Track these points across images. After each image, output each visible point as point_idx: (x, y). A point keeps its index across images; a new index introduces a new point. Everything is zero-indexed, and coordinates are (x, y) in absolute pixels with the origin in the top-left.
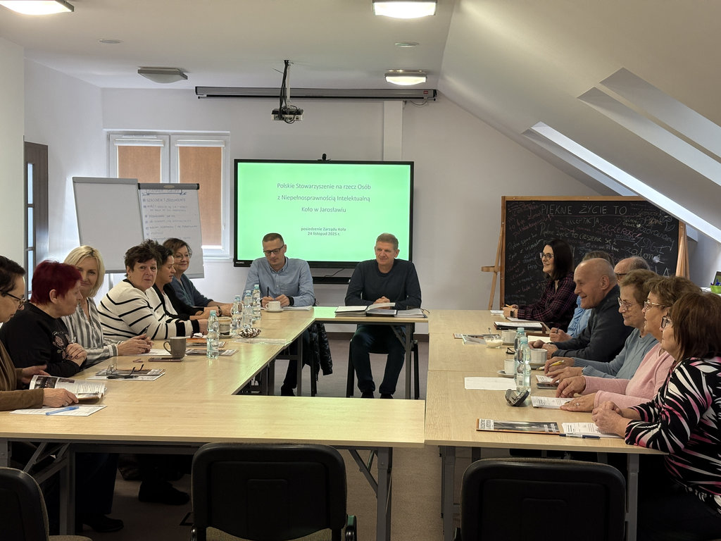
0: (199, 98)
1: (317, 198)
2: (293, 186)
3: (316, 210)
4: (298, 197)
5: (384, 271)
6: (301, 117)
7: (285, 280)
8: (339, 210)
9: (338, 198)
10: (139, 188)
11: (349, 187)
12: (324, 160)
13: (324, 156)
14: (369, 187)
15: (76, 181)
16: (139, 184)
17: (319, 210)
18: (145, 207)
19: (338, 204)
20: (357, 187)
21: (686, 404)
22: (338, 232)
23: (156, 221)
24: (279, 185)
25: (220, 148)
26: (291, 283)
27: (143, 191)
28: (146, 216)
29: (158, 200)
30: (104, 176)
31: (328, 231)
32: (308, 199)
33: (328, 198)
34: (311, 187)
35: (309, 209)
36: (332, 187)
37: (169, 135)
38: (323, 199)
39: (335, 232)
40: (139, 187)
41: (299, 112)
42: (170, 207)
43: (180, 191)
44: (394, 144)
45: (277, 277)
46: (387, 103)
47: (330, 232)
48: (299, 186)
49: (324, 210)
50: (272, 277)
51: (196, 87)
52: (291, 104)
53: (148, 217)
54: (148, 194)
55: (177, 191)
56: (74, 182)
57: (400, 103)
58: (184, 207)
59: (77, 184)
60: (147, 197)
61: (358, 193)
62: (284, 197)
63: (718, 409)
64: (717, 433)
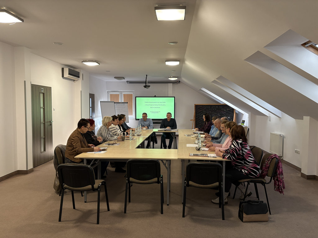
0: (128, 83)
1: (154, 105)
2: (148, 102)
3: (154, 108)
4: (149, 105)
5: (168, 121)
6: (150, 87)
7: (147, 123)
8: (159, 108)
12: (155, 97)
13: (155, 96)
14: (165, 102)
15: (101, 102)
18: (116, 107)
19: (159, 106)
20: (162, 102)
21: (236, 149)
23: (118, 110)
24: (145, 102)
25: (132, 94)
28: (116, 109)
29: (119, 106)
30: (107, 101)
31: (156, 112)
32: (152, 105)
33: (156, 105)
34: (152, 102)
35: (152, 107)
36: (157, 102)
37: (121, 92)
39: (158, 112)
40: (115, 103)
41: (149, 86)
42: (121, 107)
43: (123, 104)
44: (170, 93)
45: (145, 123)
46: (169, 84)
48: (150, 102)
51: (127, 81)
52: (148, 84)
57: (172, 84)
58: (124, 107)
60: (116, 105)
61: (163, 104)
62: (146, 105)
63: (242, 151)
64: (243, 156)
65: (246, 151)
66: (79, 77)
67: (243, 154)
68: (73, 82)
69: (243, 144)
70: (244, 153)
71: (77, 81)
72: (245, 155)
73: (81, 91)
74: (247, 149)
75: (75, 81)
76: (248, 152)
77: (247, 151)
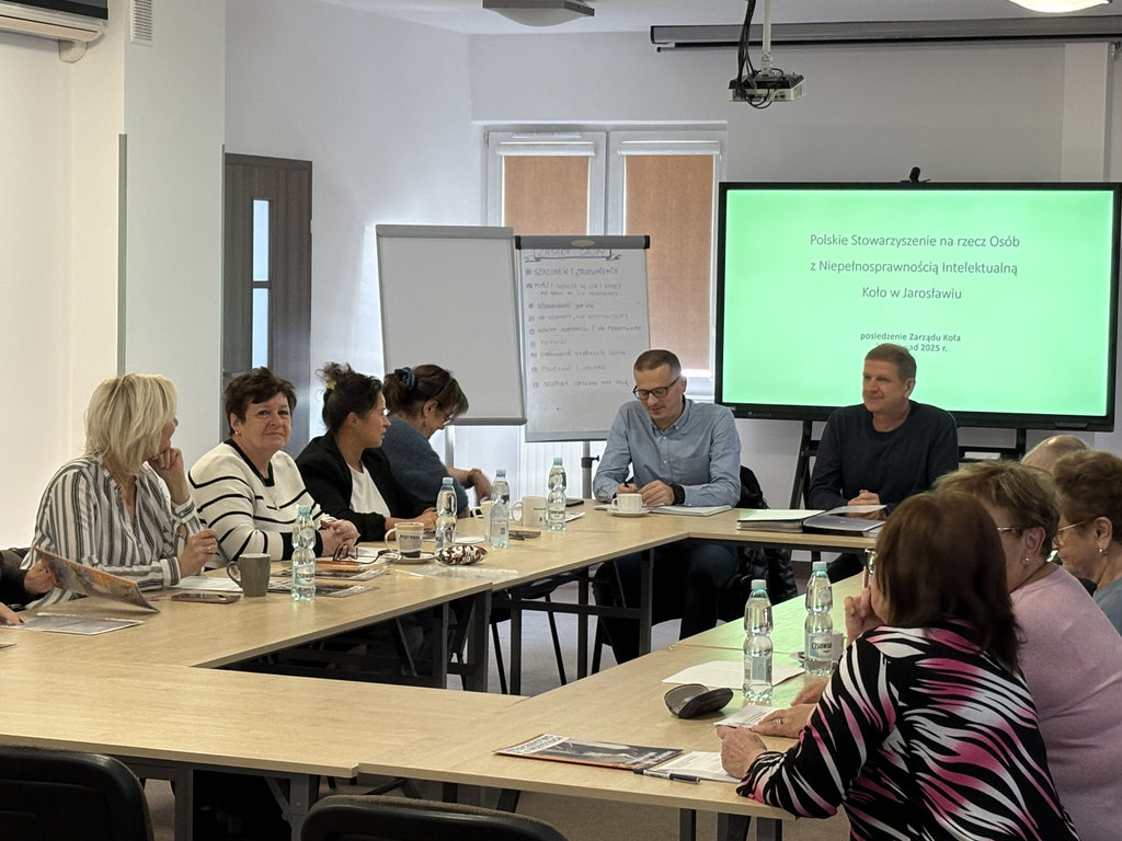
0: (659, 49)
1: (898, 268)
2: (843, 241)
3: (896, 294)
4: (854, 266)
6: (791, 93)
7: (678, 449)
8: (947, 295)
9: (945, 268)
10: (519, 247)
11: (969, 242)
12: (914, 182)
13: (916, 172)
14: (1014, 242)
15: (384, 232)
16: (518, 239)
17: (902, 293)
18: (529, 286)
19: (945, 282)
20: (987, 243)
22: (942, 343)
23: (550, 318)
24: (813, 238)
25: (712, 156)
26: (694, 455)
27: (527, 253)
28: (531, 306)
29: (557, 272)
31: (920, 342)
32: (877, 268)
33: (921, 268)
34: (883, 242)
35: (878, 292)
36: (932, 242)
37: (607, 131)
38: (910, 268)
39: (935, 343)
40: (519, 243)
41: (784, 83)
42: (584, 287)
43: (607, 252)
46: (1072, 49)
47: (926, 342)
48: (858, 241)
49: (912, 294)
50: (653, 442)
51: (652, 28)
53: (536, 307)
54: (538, 260)
55: (600, 252)
56: (378, 235)
57: (1102, 49)
58: (614, 286)
59: (384, 240)
60: (533, 266)
61: (990, 256)
62: (825, 266)
63: (909, 731)
64: (907, 781)
65: (945, 736)
66: (101, 13)
67: (916, 763)
68: (51, 58)
69: (928, 673)
70: (923, 752)
71: (88, 45)
72: (928, 770)
73: (123, 139)
74: (960, 723)
75: (75, 52)
76: (969, 754)
77: (952, 744)
